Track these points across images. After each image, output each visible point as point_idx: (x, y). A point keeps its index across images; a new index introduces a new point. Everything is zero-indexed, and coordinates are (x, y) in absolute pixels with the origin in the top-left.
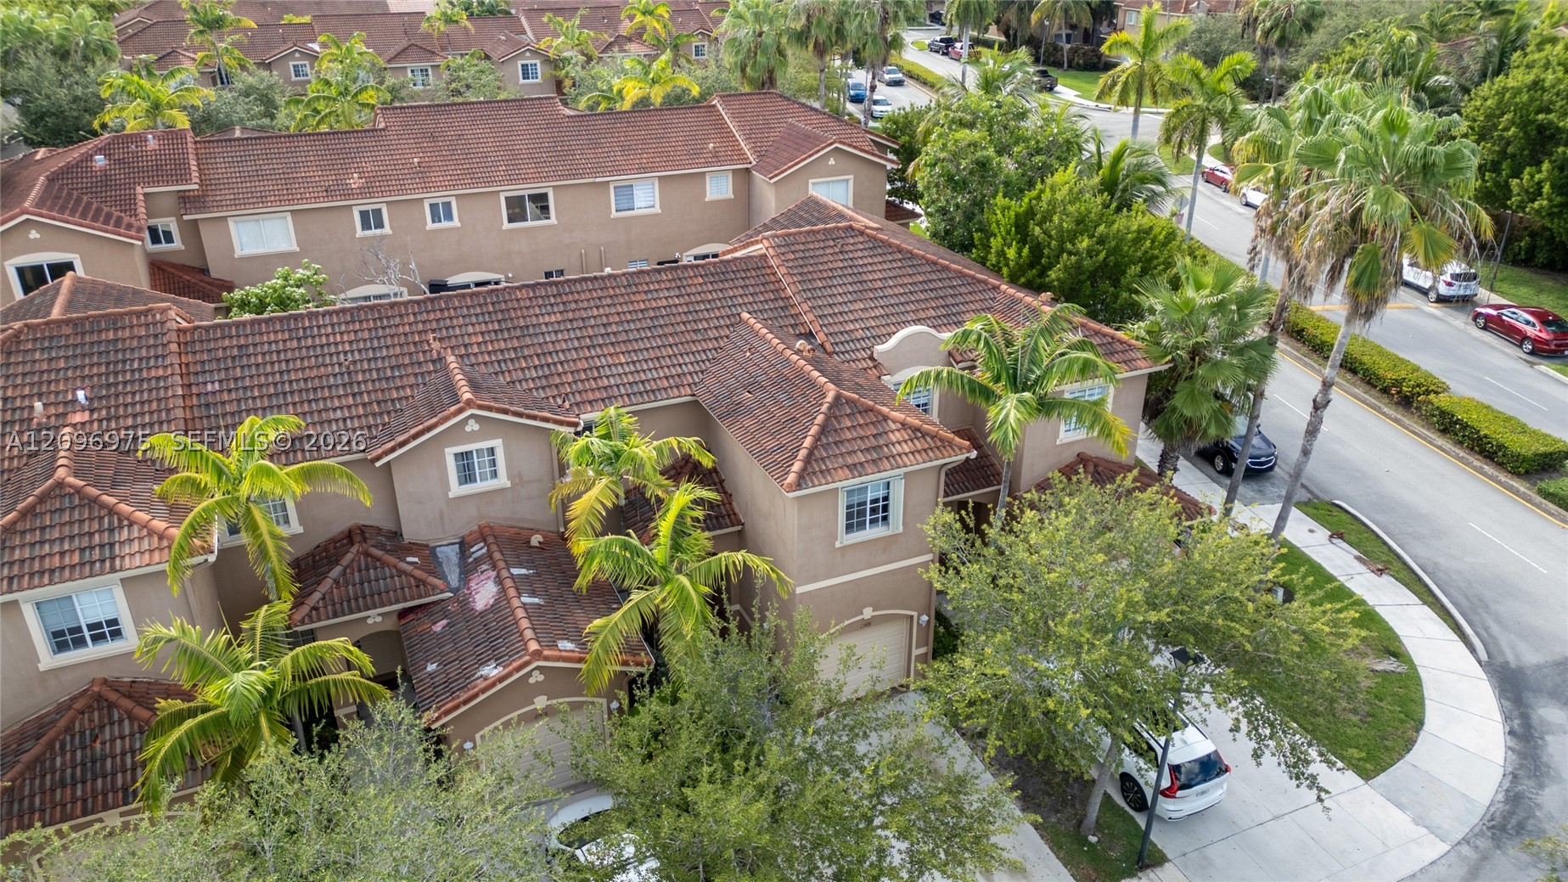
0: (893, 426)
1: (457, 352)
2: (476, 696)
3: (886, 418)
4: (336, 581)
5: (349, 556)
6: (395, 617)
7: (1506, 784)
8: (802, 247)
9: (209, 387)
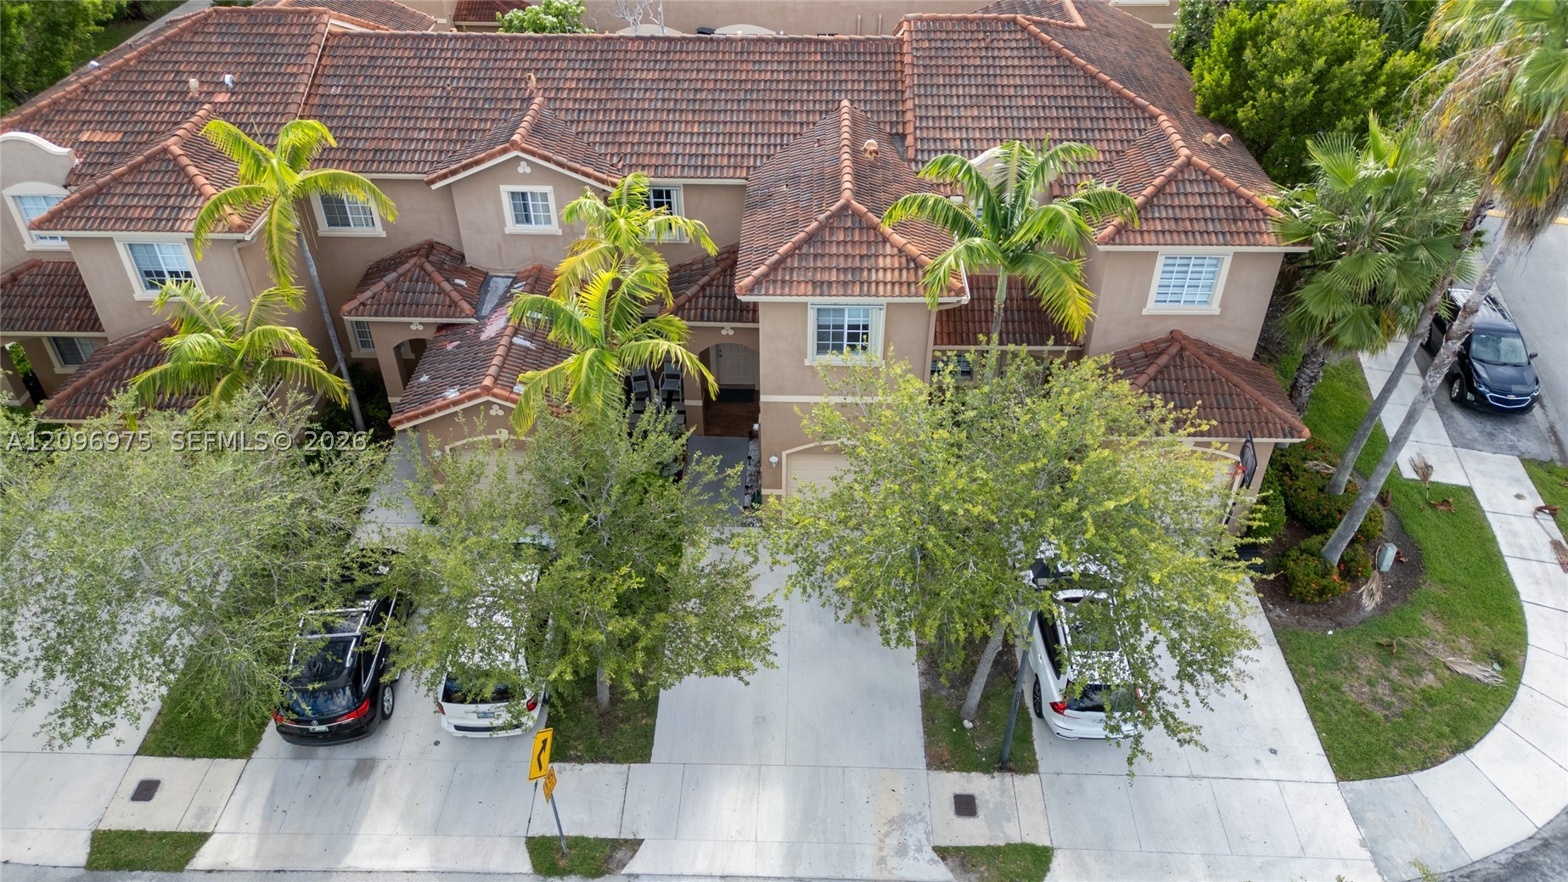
0: (888, 250)
1: (547, 94)
2: (432, 412)
3: (885, 240)
4: (388, 285)
5: (407, 266)
6: (435, 330)
7: (1526, 848)
8: (944, 36)
9: (333, 91)
